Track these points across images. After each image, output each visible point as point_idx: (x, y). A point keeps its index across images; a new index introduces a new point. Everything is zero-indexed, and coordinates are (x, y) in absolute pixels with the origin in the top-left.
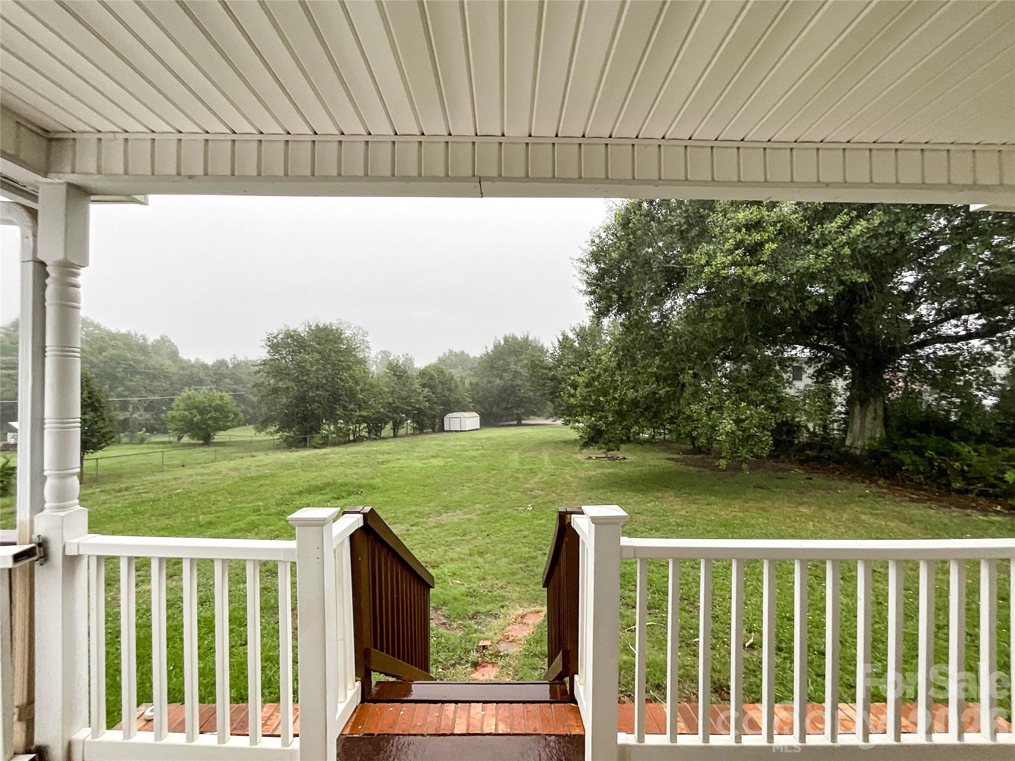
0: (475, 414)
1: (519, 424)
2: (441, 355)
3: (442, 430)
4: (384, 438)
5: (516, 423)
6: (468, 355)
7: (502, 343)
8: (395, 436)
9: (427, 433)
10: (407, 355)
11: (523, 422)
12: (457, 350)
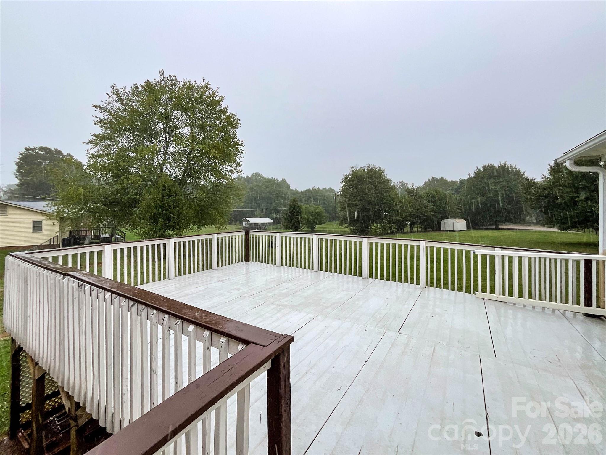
0: (463, 220)
1: (497, 228)
2: (427, 181)
3: (440, 230)
4: (406, 233)
5: (494, 227)
6: (446, 180)
7: (482, 170)
8: (411, 232)
9: (429, 231)
10: (402, 181)
11: (500, 227)
12: (438, 177)
